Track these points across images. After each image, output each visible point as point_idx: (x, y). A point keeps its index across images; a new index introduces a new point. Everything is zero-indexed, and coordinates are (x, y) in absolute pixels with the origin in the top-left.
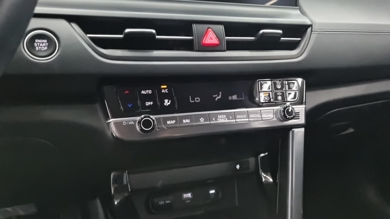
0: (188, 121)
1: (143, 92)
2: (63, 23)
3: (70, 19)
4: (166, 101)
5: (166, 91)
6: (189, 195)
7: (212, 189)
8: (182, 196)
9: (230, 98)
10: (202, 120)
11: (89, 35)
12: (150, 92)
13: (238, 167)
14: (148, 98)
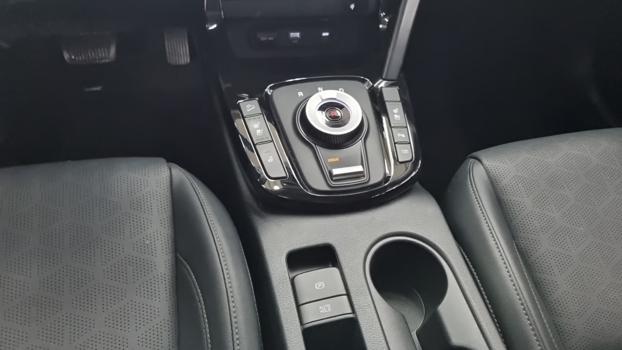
6: (298, 35)
8: (288, 35)
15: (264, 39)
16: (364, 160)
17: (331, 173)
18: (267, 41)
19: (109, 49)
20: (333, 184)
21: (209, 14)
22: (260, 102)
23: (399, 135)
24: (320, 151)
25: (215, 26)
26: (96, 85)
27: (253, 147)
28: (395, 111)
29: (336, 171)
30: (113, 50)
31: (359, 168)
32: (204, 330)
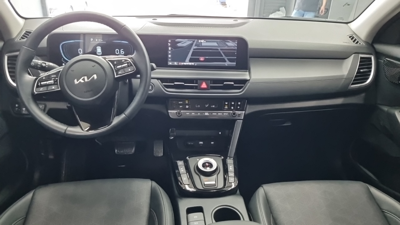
0: (194, 114)
1: (179, 103)
2: (156, 80)
3: (158, 79)
4: (187, 106)
5: (187, 103)
6: (202, 143)
7: (212, 142)
8: (198, 143)
9: (212, 106)
10: (199, 114)
11: (163, 84)
12: (182, 103)
13: (220, 133)
14: (181, 104)
15: (189, 144)
16: (217, 181)
17: (204, 184)
18: (191, 145)
19: (132, 149)
20: (204, 187)
21: (171, 134)
22: (184, 162)
23: (230, 174)
24: (202, 177)
25: (173, 138)
26: (123, 165)
27: (180, 175)
28: (231, 167)
29: (206, 183)
30: (134, 150)
31: (214, 183)
32: (156, 222)
